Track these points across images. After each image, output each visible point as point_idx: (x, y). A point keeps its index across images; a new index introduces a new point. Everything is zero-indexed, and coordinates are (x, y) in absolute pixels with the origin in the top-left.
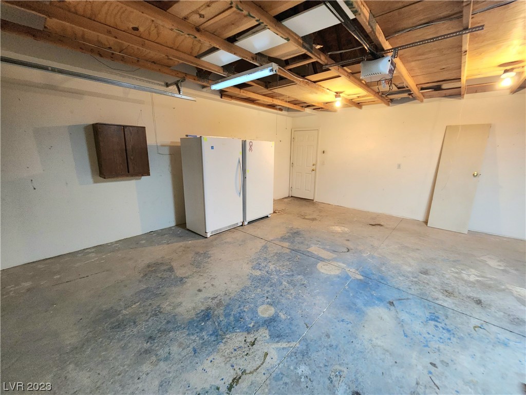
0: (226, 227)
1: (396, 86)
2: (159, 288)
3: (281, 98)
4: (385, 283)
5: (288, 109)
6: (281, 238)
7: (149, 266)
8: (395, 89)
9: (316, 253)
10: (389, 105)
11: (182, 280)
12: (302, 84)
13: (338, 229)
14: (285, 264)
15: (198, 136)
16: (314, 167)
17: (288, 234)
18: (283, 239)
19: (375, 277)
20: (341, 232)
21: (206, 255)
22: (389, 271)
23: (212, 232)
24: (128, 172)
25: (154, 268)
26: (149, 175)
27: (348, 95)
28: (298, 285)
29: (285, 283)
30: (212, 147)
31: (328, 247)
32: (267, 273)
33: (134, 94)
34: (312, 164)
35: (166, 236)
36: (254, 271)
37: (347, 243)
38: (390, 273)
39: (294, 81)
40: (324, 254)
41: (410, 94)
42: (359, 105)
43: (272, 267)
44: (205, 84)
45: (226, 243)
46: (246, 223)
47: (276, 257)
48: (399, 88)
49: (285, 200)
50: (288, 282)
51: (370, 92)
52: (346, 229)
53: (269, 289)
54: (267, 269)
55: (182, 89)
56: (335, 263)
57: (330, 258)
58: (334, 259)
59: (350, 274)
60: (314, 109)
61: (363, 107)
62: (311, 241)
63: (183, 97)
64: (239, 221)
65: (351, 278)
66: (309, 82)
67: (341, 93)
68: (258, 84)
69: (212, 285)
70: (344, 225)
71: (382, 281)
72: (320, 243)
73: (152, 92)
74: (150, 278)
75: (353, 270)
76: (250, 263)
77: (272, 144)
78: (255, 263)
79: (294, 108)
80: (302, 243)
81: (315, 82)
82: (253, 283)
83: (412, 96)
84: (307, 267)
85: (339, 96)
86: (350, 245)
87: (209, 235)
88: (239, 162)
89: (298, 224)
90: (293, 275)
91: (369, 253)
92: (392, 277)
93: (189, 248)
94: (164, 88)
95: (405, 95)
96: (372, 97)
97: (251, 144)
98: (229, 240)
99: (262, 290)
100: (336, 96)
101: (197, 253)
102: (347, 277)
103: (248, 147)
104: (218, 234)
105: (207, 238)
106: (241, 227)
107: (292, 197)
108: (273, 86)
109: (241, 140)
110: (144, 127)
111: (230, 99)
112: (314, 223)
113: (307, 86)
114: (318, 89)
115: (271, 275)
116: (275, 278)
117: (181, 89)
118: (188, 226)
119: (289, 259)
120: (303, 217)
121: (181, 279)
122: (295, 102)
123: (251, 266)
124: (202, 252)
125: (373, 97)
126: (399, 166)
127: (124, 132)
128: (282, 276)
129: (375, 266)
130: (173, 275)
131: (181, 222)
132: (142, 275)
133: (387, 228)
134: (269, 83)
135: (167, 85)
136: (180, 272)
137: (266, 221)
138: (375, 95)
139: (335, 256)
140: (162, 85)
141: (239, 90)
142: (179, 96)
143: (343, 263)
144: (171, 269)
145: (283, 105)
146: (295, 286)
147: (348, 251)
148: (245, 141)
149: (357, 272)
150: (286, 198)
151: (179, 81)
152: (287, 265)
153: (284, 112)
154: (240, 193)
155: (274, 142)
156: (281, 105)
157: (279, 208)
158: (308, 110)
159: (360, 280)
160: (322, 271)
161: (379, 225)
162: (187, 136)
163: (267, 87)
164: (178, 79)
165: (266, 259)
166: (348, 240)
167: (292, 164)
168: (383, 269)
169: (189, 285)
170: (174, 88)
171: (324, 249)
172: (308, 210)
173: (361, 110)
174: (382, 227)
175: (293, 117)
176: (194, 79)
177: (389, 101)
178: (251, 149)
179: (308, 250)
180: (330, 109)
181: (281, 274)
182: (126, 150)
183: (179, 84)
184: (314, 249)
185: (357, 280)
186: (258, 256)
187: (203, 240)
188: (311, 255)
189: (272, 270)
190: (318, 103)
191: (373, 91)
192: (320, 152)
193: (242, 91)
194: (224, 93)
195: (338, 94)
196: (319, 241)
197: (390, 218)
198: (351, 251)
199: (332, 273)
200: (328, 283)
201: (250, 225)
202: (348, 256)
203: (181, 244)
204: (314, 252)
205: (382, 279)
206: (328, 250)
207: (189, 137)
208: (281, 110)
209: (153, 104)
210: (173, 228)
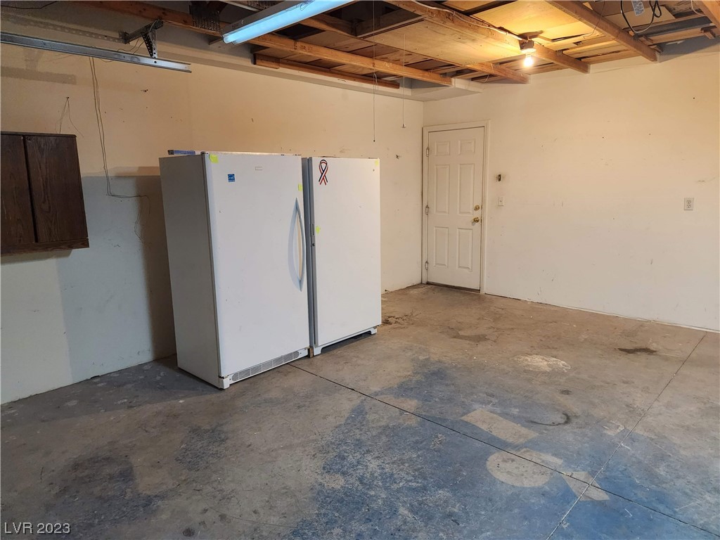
0: (269, 363)
1: (670, 10)
2: (91, 525)
3: (393, 56)
4: (668, 512)
5: (412, 83)
6: (401, 386)
7: (76, 466)
8: (667, 17)
9: (484, 427)
10: (655, 59)
11: (148, 504)
12: (436, 19)
13: (540, 362)
14: (406, 457)
15: (198, 153)
16: (477, 214)
17: (418, 377)
18: (404, 389)
19: (640, 494)
20: (548, 369)
21: (216, 435)
22: (678, 477)
23: (235, 376)
24: (37, 241)
25: (87, 472)
26: (87, 246)
27: (554, 40)
28: (438, 515)
29: (403, 511)
30: (231, 178)
31: (515, 411)
32: (361, 482)
33: (50, 62)
34: (472, 207)
35: (129, 386)
36: (328, 477)
37: (562, 399)
38: (679, 483)
39: (418, 12)
40: (504, 429)
41: (706, 30)
42: (581, 63)
43: (373, 465)
44: (211, 32)
45: (266, 401)
46: (317, 351)
47: (384, 439)
48: (677, 15)
49: (414, 292)
50: (412, 510)
51: (605, 29)
52: (561, 363)
53: (363, 528)
54: (360, 472)
55: (158, 46)
56: (535, 456)
57: (521, 440)
58: (533, 445)
59: (573, 486)
60: (473, 79)
61: (592, 67)
62: (472, 394)
63: (160, 63)
64: (300, 344)
65: (576, 497)
66: (454, 13)
67: (535, 35)
68: (333, 26)
69: (223, 517)
70: (555, 353)
71: (661, 508)
72: (495, 400)
73: (94, 55)
74: (75, 497)
75: (581, 475)
76: (319, 455)
77: (375, 164)
78: (331, 455)
79: (425, 79)
80: (450, 400)
81: (468, 13)
82: (323, 511)
83: (714, 35)
84: (462, 464)
85: (531, 45)
86: (572, 405)
87: (227, 383)
88: (297, 208)
89: (442, 351)
90: (425, 488)
91: (622, 428)
92: (686, 494)
93: (176, 416)
94: (119, 46)
95: (695, 32)
96: (611, 43)
97: (324, 166)
98: (274, 394)
99: (345, 531)
100: (523, 46)
101: (196, 431)
102: (567, 495)
103: (316, 174)
104: (252, 381)
105: (222, 389)
106: (306, 360)
107: (428, 283)
108: (368, 29)
109: (300, 158)
110: (73, 137)
111: (274, 65)
112: (481, 347)
113: (449, 24)
114: (475, 29)
115: (370, 488)
116: (380, 496)
117: (154, 46)
118: (182, 362)
119: (417, 442)
120: (454, 332)
121: (149, 501)
122: (429, 65)
123: (321, 464)
124: (208, 427)
125: (614, 42)
126: (689, 204)
127: (25, 147)
128: (399, 491)
129: (640, 462)
130: (129, 490)
131: (165, 353)
132: (56, 490)
133: (666, 359)
134: (360, 21)
135: (126, 38)
136: (146, 483)
137: (365, 344)
138: (617, 37)
139: (533, 434)
140: (114, 39)
141: (292, 42)
142: (151, 61)
143: (555, 455)
144: (127, 475)
145: (400, 73)
146: (430, 519)
147: (566, 423)
148: (310, 160)
149: (591, 480)
150: (413, 287)
151: (149, 26)
152: (411, 459)
153: (402, 91)
154: (301, 282)
155: (379, 160)
156: (395, 73)
157: (398, 310)
158: (458, 83)
159: (602, 503)
160: (501, 476)
161: (647, 351)
162: (171, 152)
163: (354, 32)
164: (148, 22)
165: (359, 444)
166: (567, 392)
167: (426, 210)
168: (662, 471)
169: (164, 517)
170: (138, 43)
171: (505, 415)
172: (464, 315)
173: (588, 75)
174: (652, 357)
175: (424, 100)
176: (185, 22)
177: (655, 50)
178: (323, 179)
179: (465, 418)
180: (510, 76)
181: (395, 487)
182: (30, 189)
183: (150, 34)
184: (481, 416)
185: (595, 503)
186: (341, 437)
187: (214, 397)
188: (473, 433)
189: (372, 474)
190: (482, 64)
191: (614, 25)
192: (490, 178)
193: (299, 44)
194: (261, 52)
195: (526, 40)
196: (492, 396)
197: (673, 331)
198: (574, 420)
199: (527, 483)
200: (516, 511)
201: (327, 355)
202: (568, 435)
203: (159, 407)
204: (479, 425)
205: (660, 501)
206: (515, 419)
207: (175, 155)
208: (395, 85)
209: (95, 84)
210: (146, 367)
